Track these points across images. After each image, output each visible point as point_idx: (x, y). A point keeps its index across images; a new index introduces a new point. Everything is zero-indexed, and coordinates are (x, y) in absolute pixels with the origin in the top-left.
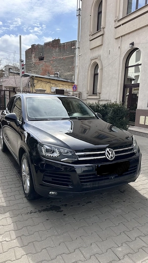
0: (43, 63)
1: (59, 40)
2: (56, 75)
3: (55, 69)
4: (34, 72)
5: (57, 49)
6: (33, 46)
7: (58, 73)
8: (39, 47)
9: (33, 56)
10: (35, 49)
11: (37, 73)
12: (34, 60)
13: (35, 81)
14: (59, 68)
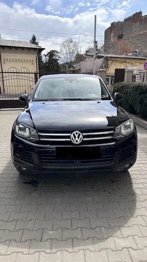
0: (122, 41)
1: (141, 13)
2: (135, 53)
3: (134, 47)
4: (112, 52)
5: (138, 23)
6: (112, 24)
7: (137, 50)
8: (119, 24)
9: (112, 35)
10: (114, 27)
11: (115, 53)
12: (113, 39)
13: (110, 62)
14: (139, 45)
